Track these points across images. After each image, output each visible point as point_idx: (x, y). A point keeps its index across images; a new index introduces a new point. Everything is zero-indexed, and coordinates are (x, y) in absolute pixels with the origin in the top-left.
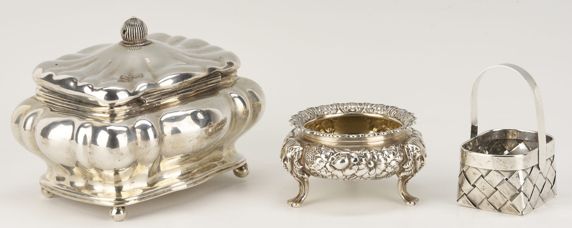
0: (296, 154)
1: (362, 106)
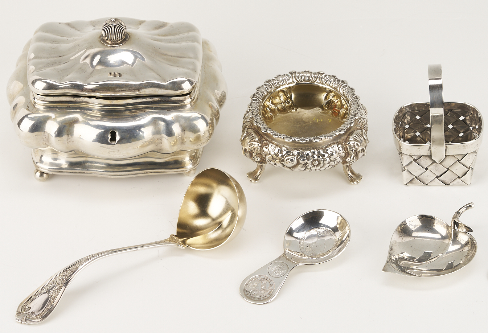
0: (255, 149)
1: (316, 75)
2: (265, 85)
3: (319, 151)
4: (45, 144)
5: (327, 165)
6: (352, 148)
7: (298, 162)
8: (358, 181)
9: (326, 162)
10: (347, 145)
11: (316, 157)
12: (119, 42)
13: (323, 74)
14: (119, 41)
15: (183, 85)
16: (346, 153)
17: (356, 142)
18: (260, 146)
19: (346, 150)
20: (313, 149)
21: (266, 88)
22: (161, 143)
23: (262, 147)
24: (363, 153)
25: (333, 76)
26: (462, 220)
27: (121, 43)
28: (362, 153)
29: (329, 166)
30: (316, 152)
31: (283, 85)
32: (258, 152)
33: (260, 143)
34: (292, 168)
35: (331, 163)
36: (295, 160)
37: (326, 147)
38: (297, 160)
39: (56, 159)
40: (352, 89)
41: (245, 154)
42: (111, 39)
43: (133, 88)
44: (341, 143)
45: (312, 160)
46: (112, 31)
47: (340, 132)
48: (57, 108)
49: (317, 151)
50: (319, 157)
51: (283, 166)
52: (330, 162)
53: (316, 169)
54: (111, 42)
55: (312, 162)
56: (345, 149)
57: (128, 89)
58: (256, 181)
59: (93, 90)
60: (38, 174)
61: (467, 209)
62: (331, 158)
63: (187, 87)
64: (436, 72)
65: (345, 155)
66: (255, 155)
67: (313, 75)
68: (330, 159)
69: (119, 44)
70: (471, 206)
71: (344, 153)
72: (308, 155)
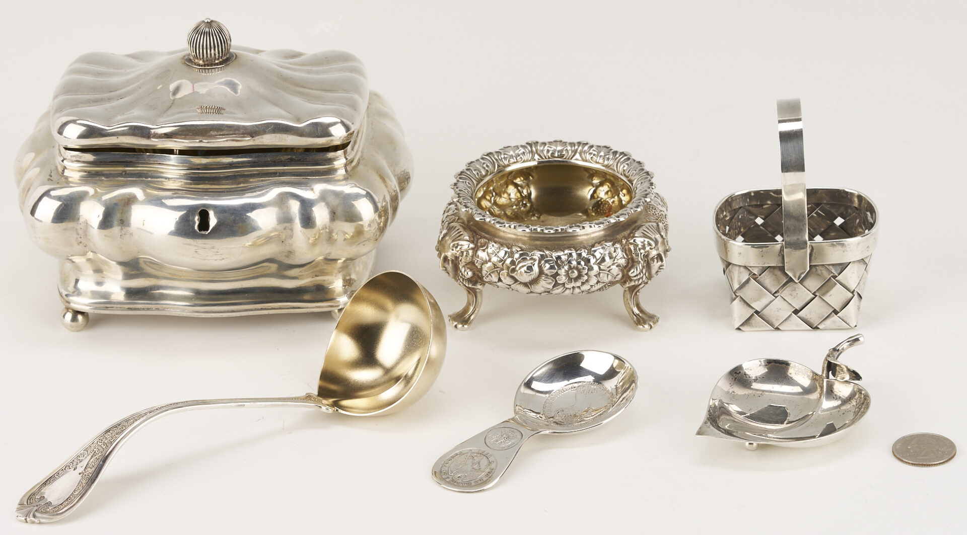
2: (482, 158)
3: (579, 252)
4: (81, 242)
5: (593, 281)
6: (640, 250)
7: (541, 272)
8: (651, 324)
9: (592, 273)
10: (631, 244)
11: (574, 263)
12: (217, 62)
13: (587, 144)
14: (218, 59)
15: (333, 130)
16: (628, 260)
17: (647, 240)
18: (472, 249)
19: (628, 254)
20: (569, 248)
21: (484, 163)
22: (292, 236)
23: (475, 250)
24: (660, 263)
25: (605, 147)
26: (842, 360)
27: (221, 63)
28: (657, 262)
29: (598, 282)
30: (574, 255)
31: (515, 163)
32: (469, 259)
33: (472, 242)
34: (531, 285)
35: (601, 274)
36: (536, 269)
37: (593, 246)
38: (540, 267)
39: (99, 283)
40: (639, 163)
41: (445, 267)
42: (203, 55)
43: (241, 131)
44: (620, 242)
45: (566, 268)
46: (204, 40)
47: (617, 219)
48: (103, 175)
49: (576, 251)
50: (579, 263)
51: (514, 282)
52: (599, 273)
53: (573, 288)
54: (203, 61)
55: (567, 272)
56: (627, 252)
57: (231, 132)
58: (466, 326)
59: (168, 136)
60: (69, 316)
61: (850, 345)
62: (601, 266)
63: (338, 133)
64: (791, 110)
65: (628, 263)
66: (464, 266)
67: (569, 148)
68: (599, 268)
69: (217, 64)
70: (857, 340)
71: (624, 258)
72: (559, 258)
